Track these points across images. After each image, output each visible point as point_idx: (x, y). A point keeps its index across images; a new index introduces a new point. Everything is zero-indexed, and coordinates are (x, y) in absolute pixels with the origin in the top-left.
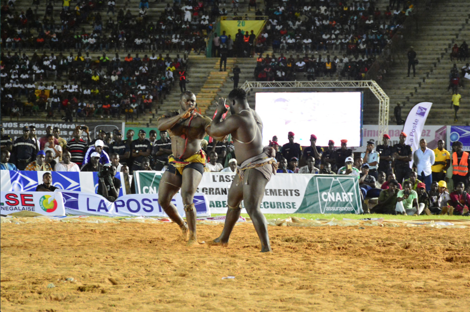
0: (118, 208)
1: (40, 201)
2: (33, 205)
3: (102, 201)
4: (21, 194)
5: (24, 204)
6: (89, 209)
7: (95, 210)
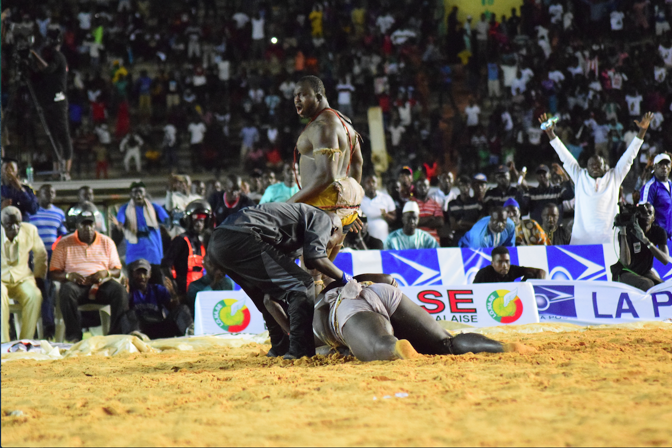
0: (660, 308)
1: (488, 301)
2: (474, 311)
3: (624, 296)
4: (448, 291)
5: (454, 309)
6: (597, 315)
7: (610, 316)
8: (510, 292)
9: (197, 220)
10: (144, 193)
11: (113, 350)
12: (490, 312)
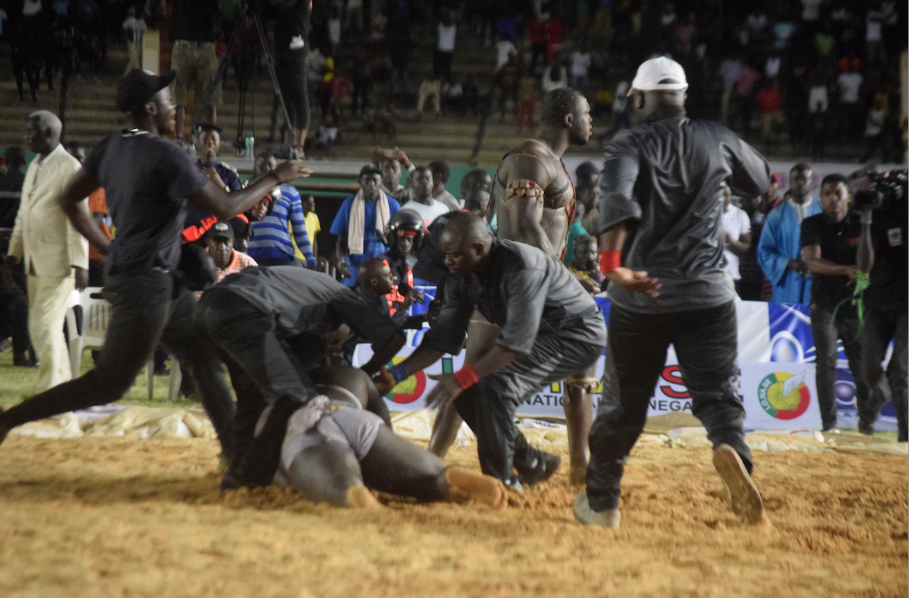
8: (793, 376)
9: (403, 238)
10: (379, 182)
11: (154, 429)
12: (763, 402)
